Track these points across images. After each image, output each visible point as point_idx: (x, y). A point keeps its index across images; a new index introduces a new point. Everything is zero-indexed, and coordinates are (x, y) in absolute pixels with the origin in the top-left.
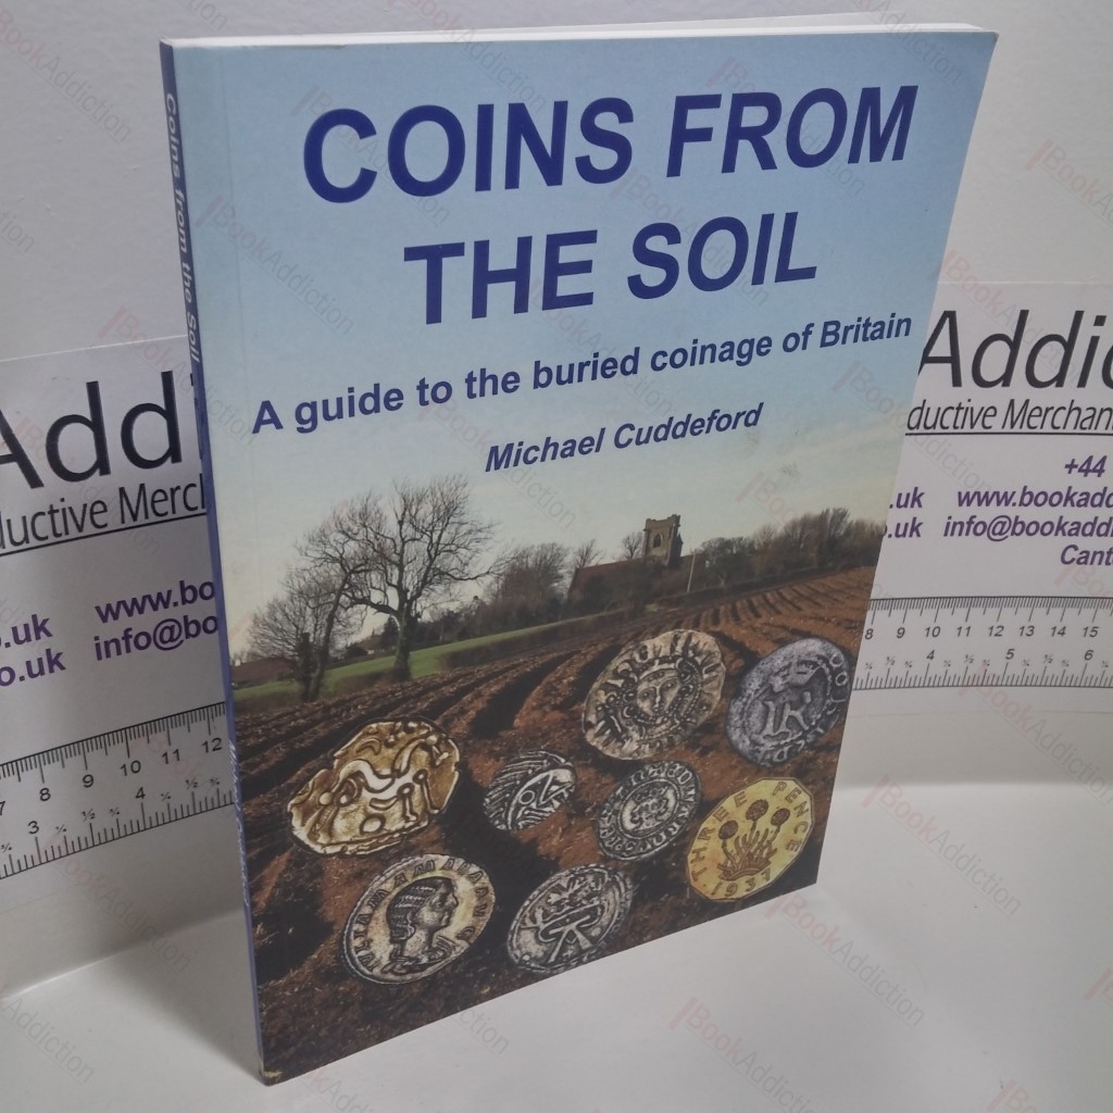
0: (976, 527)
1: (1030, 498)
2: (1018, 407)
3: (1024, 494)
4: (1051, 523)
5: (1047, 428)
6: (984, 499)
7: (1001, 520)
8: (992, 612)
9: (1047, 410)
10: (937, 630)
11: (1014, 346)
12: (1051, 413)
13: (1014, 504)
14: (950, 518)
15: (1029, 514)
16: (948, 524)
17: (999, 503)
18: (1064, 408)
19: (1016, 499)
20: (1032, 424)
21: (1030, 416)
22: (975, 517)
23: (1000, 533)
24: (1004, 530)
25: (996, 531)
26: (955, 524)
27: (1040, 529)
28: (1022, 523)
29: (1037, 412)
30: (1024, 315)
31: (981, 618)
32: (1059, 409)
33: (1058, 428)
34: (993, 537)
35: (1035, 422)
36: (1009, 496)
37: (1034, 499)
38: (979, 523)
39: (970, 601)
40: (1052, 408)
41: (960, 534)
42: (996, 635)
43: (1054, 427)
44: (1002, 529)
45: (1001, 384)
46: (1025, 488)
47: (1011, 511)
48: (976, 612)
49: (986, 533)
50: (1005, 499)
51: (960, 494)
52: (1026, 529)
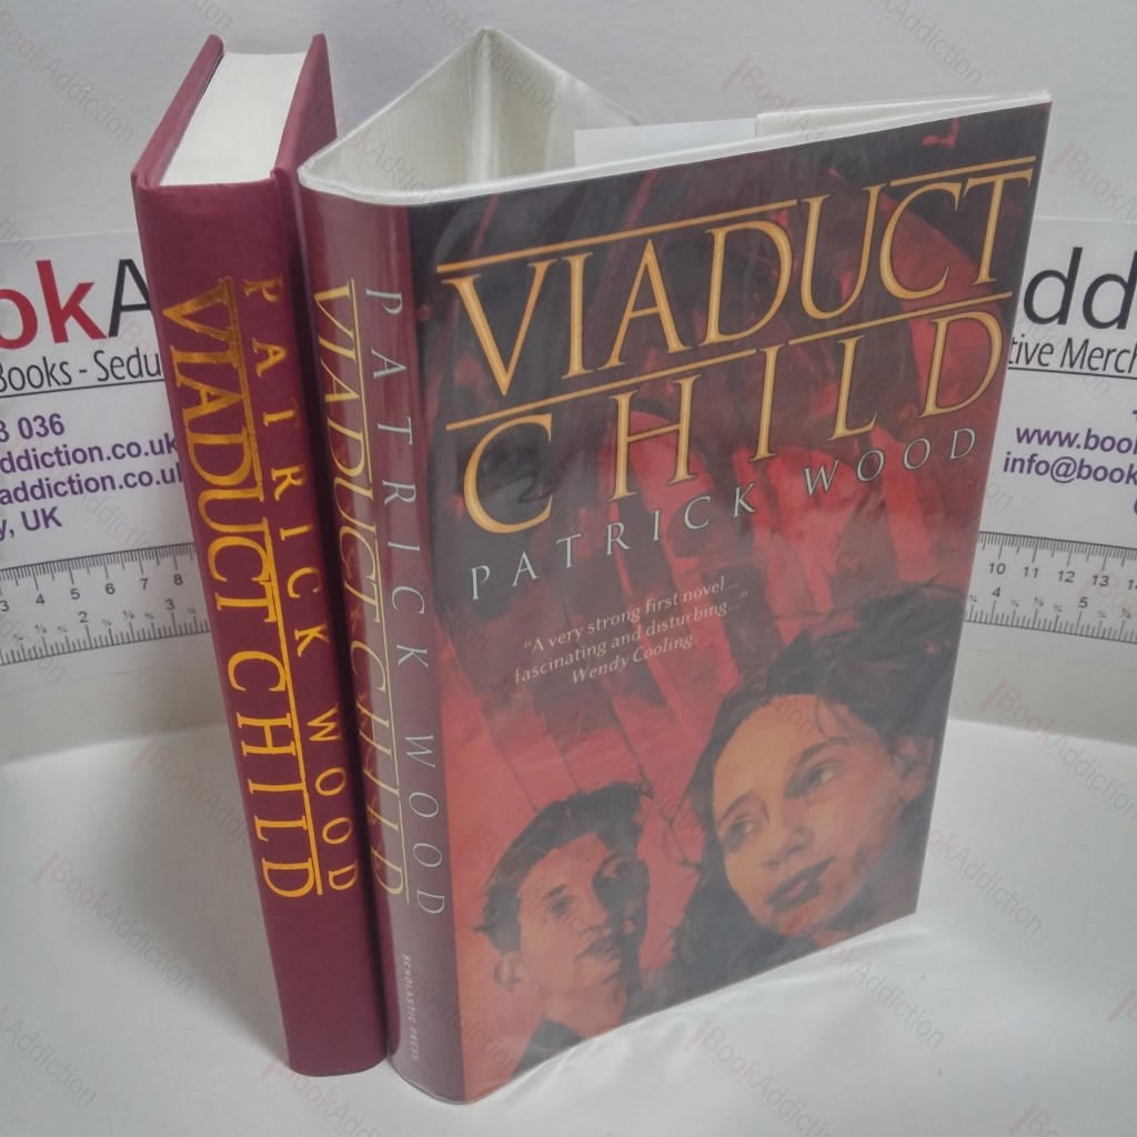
0: (1038, 466)
1: (1095, 441)
2: (1076, 347)
3: (1088, 437)
4: (1120, 470)
5: (1110, 370)
6: (1046, 438)
7: (1066, 462)
8: (1061, 556)
9: (1109, 352)
10: (1002, 567)
11: (1069, 283)
12: (1113, 356)
13: (1078, 447)
14: (1009, 453)
15: (1095, 458)
16: (1008, 459)
17: (1061, 444)
18: (1128, 351)
19: (1081, 440)
20: (1093, 364)
21: (1091, 356)
22: (1036, 455)
23: (1065, 475)
24: (1069, 472)
25: (1062, 472)
26: (1015, 461)
27: (1108, 475)
28: (1088, 467)
29: (1097, 353)
30: (1077, 253)
31: (1050, 562)
32: (1122, 352)
33: (1122, 371)
34: (1056, 477)
35: (1096, 363)
36: (1072, 438)
37: (1100, 443)
38: (1041, 462)
39: (1038, 542)
40: (1114, 350)
41: (1021, 471)
42: (1067, 581)
43: (1117, 370)
44: (1067, 470)
45: (1056, 321)
46: (1090, 430)
47: (1077, 454)
48: (1043, 554)
49: (1049, 473)
50: (1068, 440)
51: (1018, 430)
52: (1093, 473)
